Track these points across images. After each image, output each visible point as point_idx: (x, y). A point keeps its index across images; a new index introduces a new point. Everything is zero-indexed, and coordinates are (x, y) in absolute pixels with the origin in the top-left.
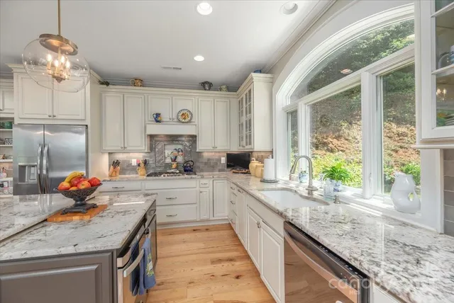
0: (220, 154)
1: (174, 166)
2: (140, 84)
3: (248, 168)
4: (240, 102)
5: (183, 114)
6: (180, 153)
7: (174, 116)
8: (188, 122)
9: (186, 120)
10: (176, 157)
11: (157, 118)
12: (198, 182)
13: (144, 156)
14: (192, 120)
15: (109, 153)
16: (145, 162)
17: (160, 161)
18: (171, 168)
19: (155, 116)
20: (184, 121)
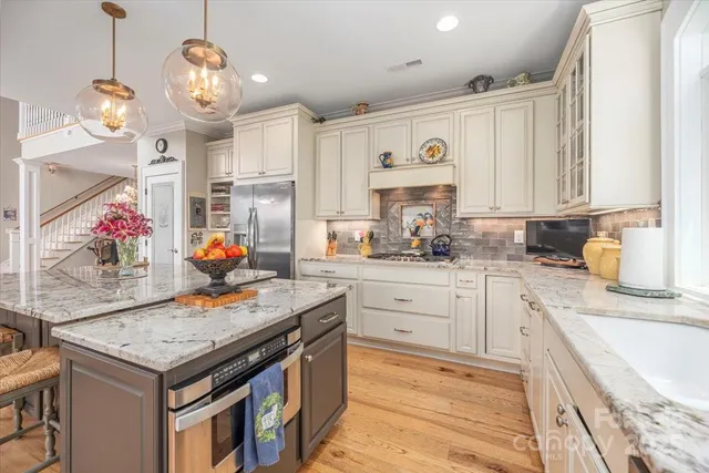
0: (512, 223)
1: (414, 244)
2: (363, 110)
3: (581, 256)
4: (561, 102)
5: (430, 148)
6: (429, 221)
7: (415, 154)
8: (437, 162)
9: (435, 159)
10: (418, 228)
11: (386, 161)
12: (453, 277)
13: (371, 227)
14: (448, 158)
15: (328, 221)
16: (371, 236)
18: (409, 248)
19: (382, 157)
20: (430, 160)
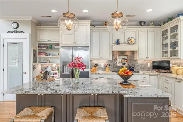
5: (130, 40)
6: (126, 61)
7: (126, 41)
8: (133, 44)
13: (107, 62)
16: (109, 65)
17: (115, 65)
19: (117, 41)
20: (131, 43)
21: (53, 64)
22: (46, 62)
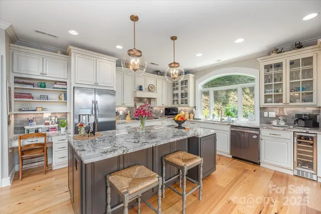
0: (160, 108)
5: (151, 87)
7: (147, 88)
8: (153, 91)
19: (140, 87)
21: (44, 114)
22: (35, 111)
